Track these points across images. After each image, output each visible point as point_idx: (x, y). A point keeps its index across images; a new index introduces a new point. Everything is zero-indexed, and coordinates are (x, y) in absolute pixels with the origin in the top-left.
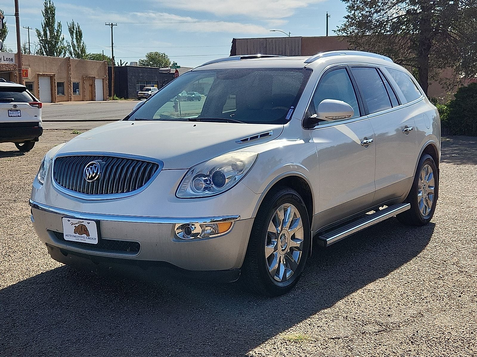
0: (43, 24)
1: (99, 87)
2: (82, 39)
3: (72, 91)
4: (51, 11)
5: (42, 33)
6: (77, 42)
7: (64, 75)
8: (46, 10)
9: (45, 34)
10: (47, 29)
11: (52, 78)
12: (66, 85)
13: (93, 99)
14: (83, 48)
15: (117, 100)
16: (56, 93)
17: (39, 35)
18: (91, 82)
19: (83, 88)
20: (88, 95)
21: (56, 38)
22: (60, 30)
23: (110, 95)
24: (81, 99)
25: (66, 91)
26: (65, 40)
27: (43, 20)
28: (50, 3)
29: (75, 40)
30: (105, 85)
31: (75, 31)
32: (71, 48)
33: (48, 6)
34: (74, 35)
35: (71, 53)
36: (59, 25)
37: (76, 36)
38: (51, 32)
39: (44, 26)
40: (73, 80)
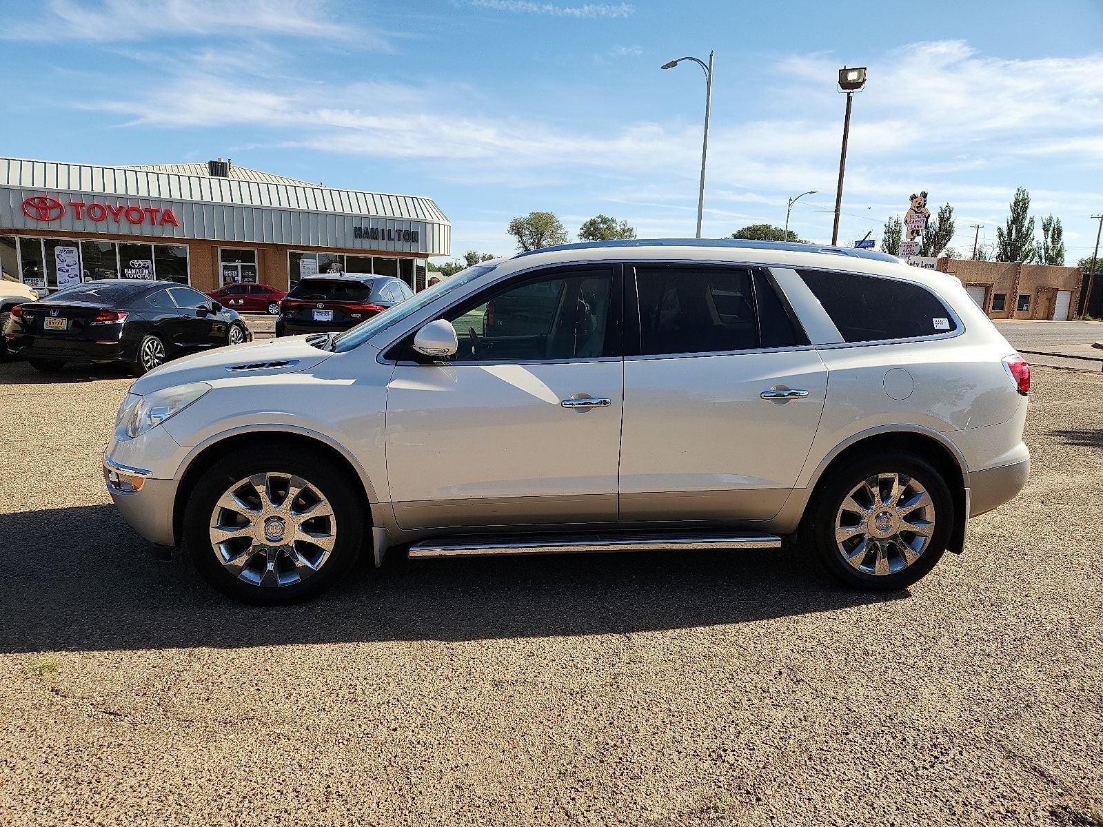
0: (1010, 220)
1: (1063, 302)
2: (1062, 238)
3: (1017, 306)
4: (1024, 204)
5: (1005, 232)
6: (1053, 242)
7: (1008, 285)
8: (1016, 203)
9: (1010, 233)
10: (1014, 226)
11: (988, 288)
12: (1007, 298)
13: (1049, 316)
14: (1060, 250)
15: (1089, 320)
16: (991, 308)
17: (1001, 235)
18: (1050, 295)
19: (1036, 302)
20: (1041, 310)
21: (1024, 237)
22: (1032, 228)
23: (1079, 313)
24: (1030, 316)
25: (1006, 306)
26: (1035, 241)
27: (1009, 215)
28: (1024, 194)
29: (1049, 240)
30: (1073, 300)
31: (1052, 229)
32: (1043, 251)
33: (1021, 197)
34: (1050, 233)
35: (1040, 258)
36: (1032, 221)
37: (1053, 236)
38: (1019, 231)
39: (1010, 223)
40: (1020, 292)
